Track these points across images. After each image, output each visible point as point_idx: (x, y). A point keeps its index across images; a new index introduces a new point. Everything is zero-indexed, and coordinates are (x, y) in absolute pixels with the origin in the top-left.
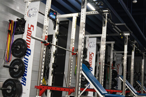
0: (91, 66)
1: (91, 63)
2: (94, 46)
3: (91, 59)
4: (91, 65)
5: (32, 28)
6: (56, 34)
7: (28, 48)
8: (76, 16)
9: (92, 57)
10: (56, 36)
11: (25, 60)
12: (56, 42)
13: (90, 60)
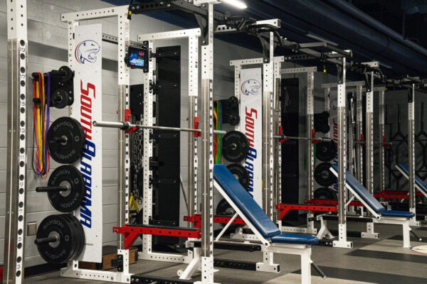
0: (253, 146)
1: (253, 136)
2: (255, 90)
3: (250, 125)
4: (251, 143)
5: (91, 91)
6: (150, 84)
7: (87, 139)
8: (196, 36)
9: (252, 120)
10: (150, 89)
11: (84, 167)
12: (154, 103)
13: (248, 128)
